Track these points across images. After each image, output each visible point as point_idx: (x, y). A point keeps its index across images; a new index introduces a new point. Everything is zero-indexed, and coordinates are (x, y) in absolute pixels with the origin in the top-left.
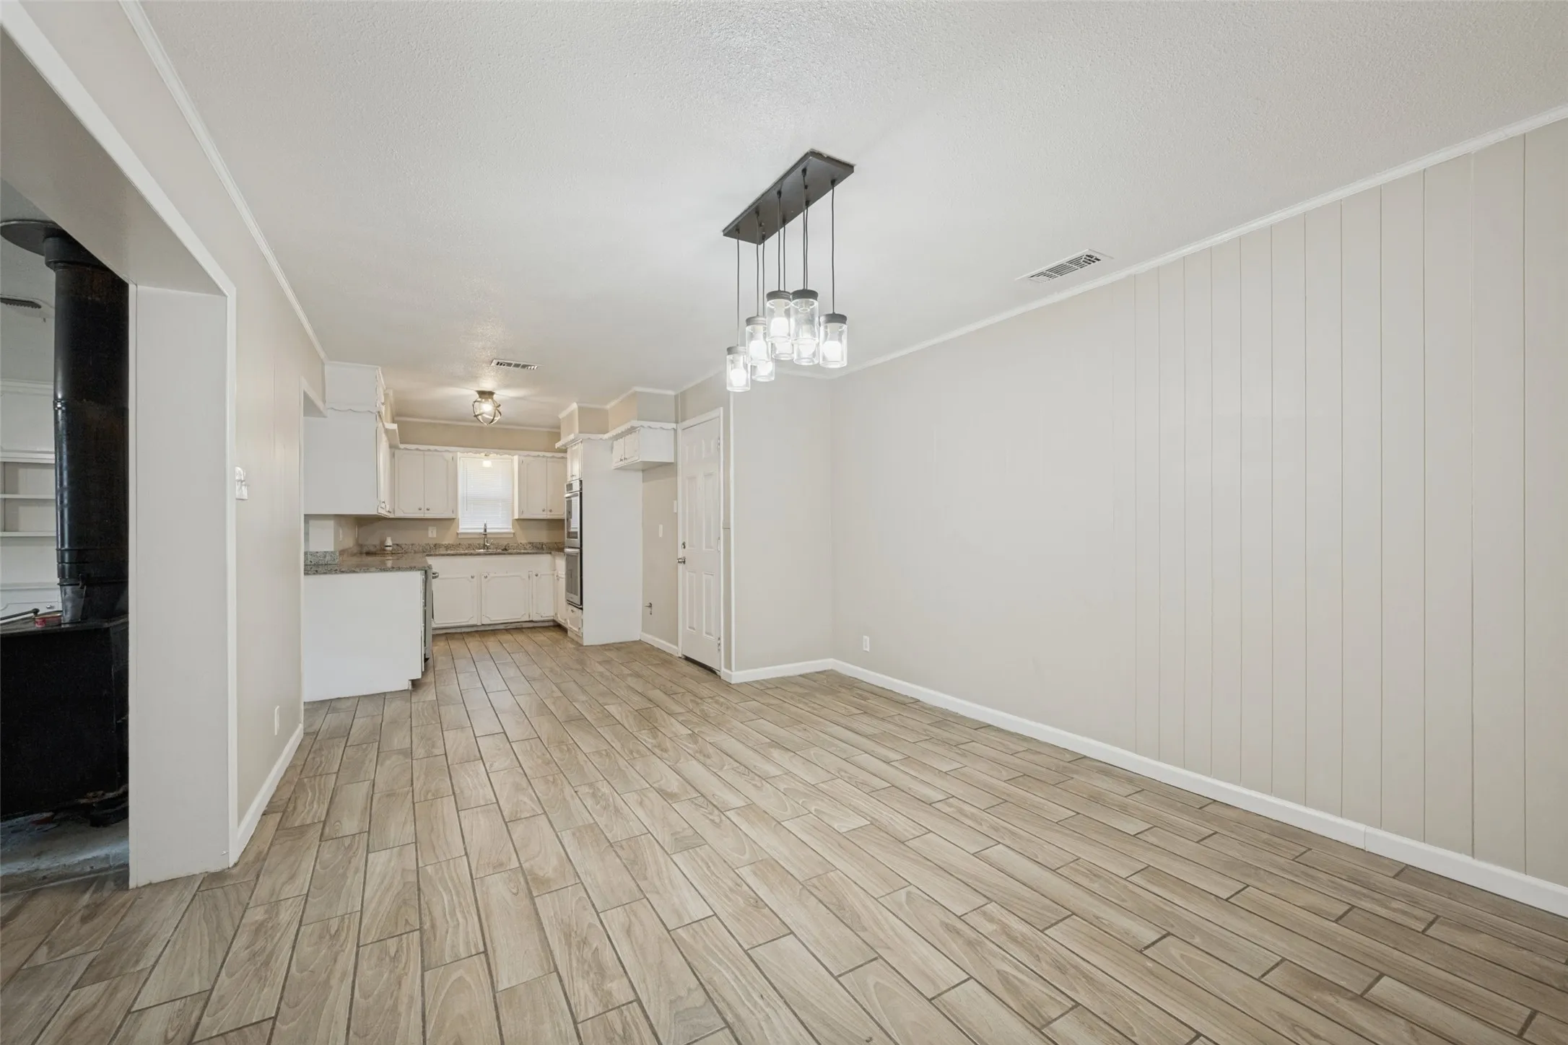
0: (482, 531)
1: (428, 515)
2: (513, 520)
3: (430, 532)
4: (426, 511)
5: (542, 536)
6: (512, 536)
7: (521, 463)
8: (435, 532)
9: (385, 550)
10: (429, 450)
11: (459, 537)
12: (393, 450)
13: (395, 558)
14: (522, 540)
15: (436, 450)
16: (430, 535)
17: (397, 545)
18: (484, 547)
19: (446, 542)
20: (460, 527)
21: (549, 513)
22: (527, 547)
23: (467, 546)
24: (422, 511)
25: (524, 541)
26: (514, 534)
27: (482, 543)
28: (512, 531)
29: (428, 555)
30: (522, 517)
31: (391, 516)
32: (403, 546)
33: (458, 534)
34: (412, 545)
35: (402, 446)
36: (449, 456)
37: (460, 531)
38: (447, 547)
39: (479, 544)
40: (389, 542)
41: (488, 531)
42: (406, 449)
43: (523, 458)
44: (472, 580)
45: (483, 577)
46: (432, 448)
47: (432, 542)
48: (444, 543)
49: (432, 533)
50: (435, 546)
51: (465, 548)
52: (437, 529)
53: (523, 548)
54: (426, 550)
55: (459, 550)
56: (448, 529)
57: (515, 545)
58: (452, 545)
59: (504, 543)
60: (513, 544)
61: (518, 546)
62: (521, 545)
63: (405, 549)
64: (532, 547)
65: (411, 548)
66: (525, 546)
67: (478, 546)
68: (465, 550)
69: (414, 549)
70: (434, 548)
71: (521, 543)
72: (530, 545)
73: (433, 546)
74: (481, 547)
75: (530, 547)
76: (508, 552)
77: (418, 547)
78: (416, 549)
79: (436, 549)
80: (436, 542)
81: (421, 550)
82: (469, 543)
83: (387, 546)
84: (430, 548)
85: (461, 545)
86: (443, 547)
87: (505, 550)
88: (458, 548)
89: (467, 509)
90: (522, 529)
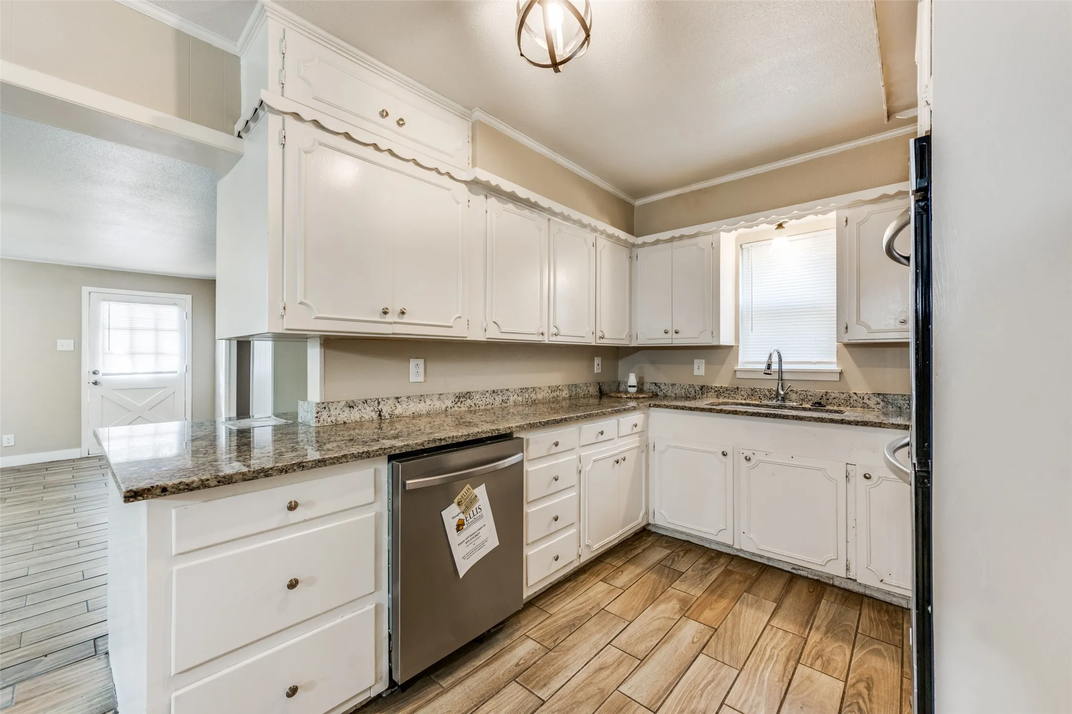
1: (678, 341)
2: (839, 347)
3: (696, 366)
4: (674, 335)
6: (836, 378)
7: (843, 226)
8: (703, 367)
9: (626, 392)
11: (738, 375)
12: (635, 250)
14: (859, 385)
16: (696, 372)
17: (656, 384)
19: (718, 383)
20: (741, 359)
22: (871, 403)
24: (670, 335)
25: (861, 390)
26: (841, 373)
27: (775, 389)
28: (835, 367)
32: (662, 387)
33: (736, 371)
34: (673, 385)
35: (640, 240)
36: (705, 242)
37: (740, 366)
39: (769, 391)
40: (633, 380)
42: (647, 244)
43: (848, 213)
44: (724, 459)
47: (698, 383)
48: (714, 386)
49: (699, 368)
50: (701, 389)
51: (745, 396)
52: (706, 363)
53: (860, 405)
54: (690, 394)
55: (737, 398)
56: (722, 363)
57: (843, 396)
58: (725, 390)
59: (819, 390)
60: (837, 395)
61: (849, 401)
62: (855, 397)
63: (665, 392)
64: (882, 404)
65: (670, 390)
66: (866, 401)
67: (767, 393)
68: (745, 400)
69: (675, 392)
70: (700, 393)
71: (855, 393)
72: (878, 399)
73: (698, 389)
74: (773, 396)
75: (878, 404)
76: (831, 411)
77: (679, 389)
78: (677, 391)
79: (702, 394)
80: (703, 384)
81: (683, 395)
82: (752, 388)
83: (630, 386)
84: (696, 392)
85: (740, 390)
86: (713, 391)
87: (818, 405)
88: (735, 396)
89: (753, 329)
90: (859, 365)
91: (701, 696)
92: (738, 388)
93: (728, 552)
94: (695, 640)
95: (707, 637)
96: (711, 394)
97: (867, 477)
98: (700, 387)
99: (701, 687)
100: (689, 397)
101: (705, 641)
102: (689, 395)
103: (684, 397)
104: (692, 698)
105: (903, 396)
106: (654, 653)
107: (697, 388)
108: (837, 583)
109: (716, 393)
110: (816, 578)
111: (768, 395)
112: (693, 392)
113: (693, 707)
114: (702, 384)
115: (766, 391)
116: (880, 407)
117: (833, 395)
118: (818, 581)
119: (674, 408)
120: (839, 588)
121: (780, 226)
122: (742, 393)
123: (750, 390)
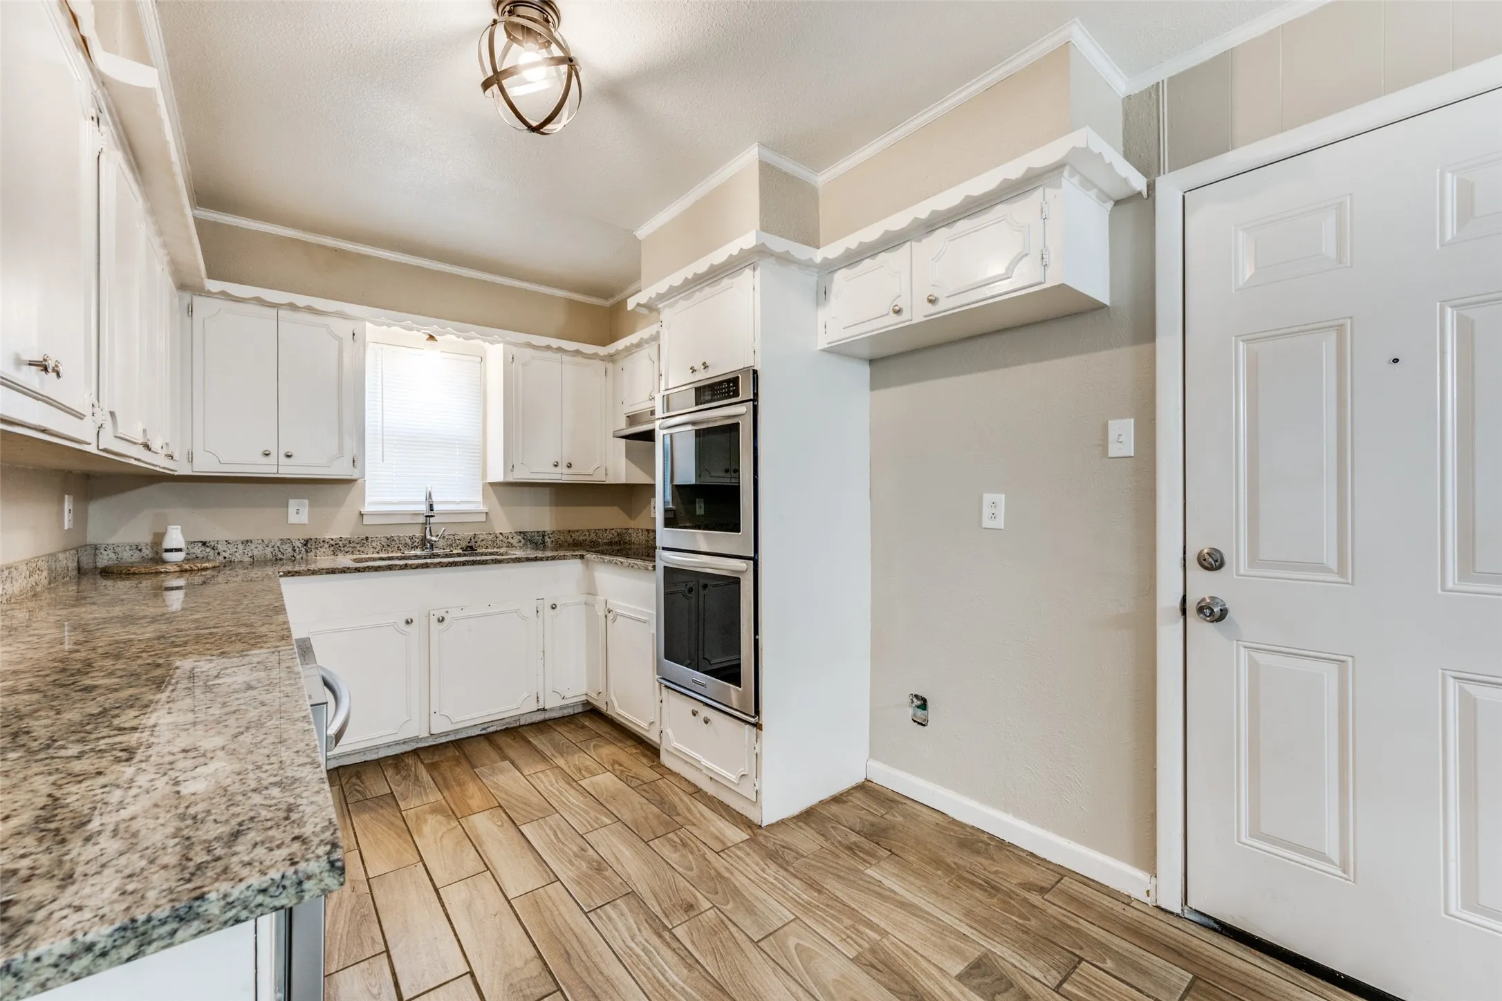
0: (423, 508)
1: (288, 470)
2: (484, 485)
3: (292, 511)
4: (283, 459)
5: (542, 518)
6: (483, 518)
7: (510, 361)
8: (305, 510)
9: (164, 562)
10: (293, 307)
11: (366, 520)
12: (187, 297)
13: (198, 579)
14: (503, 525)
15: (310, 310)
16: (293, 518)
17: (204, 544)
18: (424, 543)
19: (333, 534)
20: (368, 499)
21: (566, 470)
22: (514, 542)
23: (384, 542)
24: (272, 459)
25: (507, 529)
26: (487, 513)
27: (418, 534)
28: (485, 509)
29: (288, 574)
30: (510, 479)
31: (183, 469)
32: (220, 547)
33: (362, 515)
34: (247, 542)
35: (214, 286)
36: (344, 327)
37: (367, 509)
38: (337, 547)
39: (411, 538)
40: (175, 537)
41: (436, 507)
42: (225, 295)
43: (514, 350)
44: (408, 628)
45: (434, 620)
46: (301, 300)
47: (297, 537)
48: (327, 537)
49: (299, 513)
50: (306, 545)
51: (379, 548)
52: (311, 506)
53: (505, 545)
54: (283, 554)
55: (365, 552)
56: (339, 504)
57: (491, 537)
58: (346, 542)
59: (467, 533)
60: (485, 537)
61: (495, 540)
62: (501, 538)
63: (227, 555)
64: (523, 541)
65: (241, 552)
66: (510, 540)
67: (409, 541)
68: (378, 553)
69: (250, 555)
70: (304, 550)
71: (501, 533)
72: (520, 538)
73: (300, 545)
74: (416, 544)
75: (520, 542)
76: (482, 554)
77: (260, 547)
78: (256, 552)
79: (307, 551)
80: (309, 537)
81: (269, 556)
82: (389, 536)
83: (167, 551)
84: (294, 551)
85: (370, 540)
86: (327, 546)
87: (470, 549)
88: (362, 549)
89: (385, 458)
90: (502, 504)
91: (563, 844)
92: (367, 539)
93: (403, 751)
94: (500, 823)
95: (504, 815)
96: (324, 550)
97: (554, 607)
98: (302, 541)
99: (555, 841)
100: (281, 559)
101: (506, 818)
102: (280, 556)
103: (271, 560)
104: (563, 851)
105: (538, 532)
106: (487, 857)
107: (298, 544)
108: (522, 722)
109: (332, 548)
110: (504, 727)
111: (410, 543)
112: (290, 550)
113: (572, 854)
114: (307, 537)
115: (407, 539)
116: (521, 544)
117: (481, 537)
118: (507, 729)
119: (327, 573)
120: (525, 725)
121: (431, 337)
122: (374, 544)
123: (385, 540)
